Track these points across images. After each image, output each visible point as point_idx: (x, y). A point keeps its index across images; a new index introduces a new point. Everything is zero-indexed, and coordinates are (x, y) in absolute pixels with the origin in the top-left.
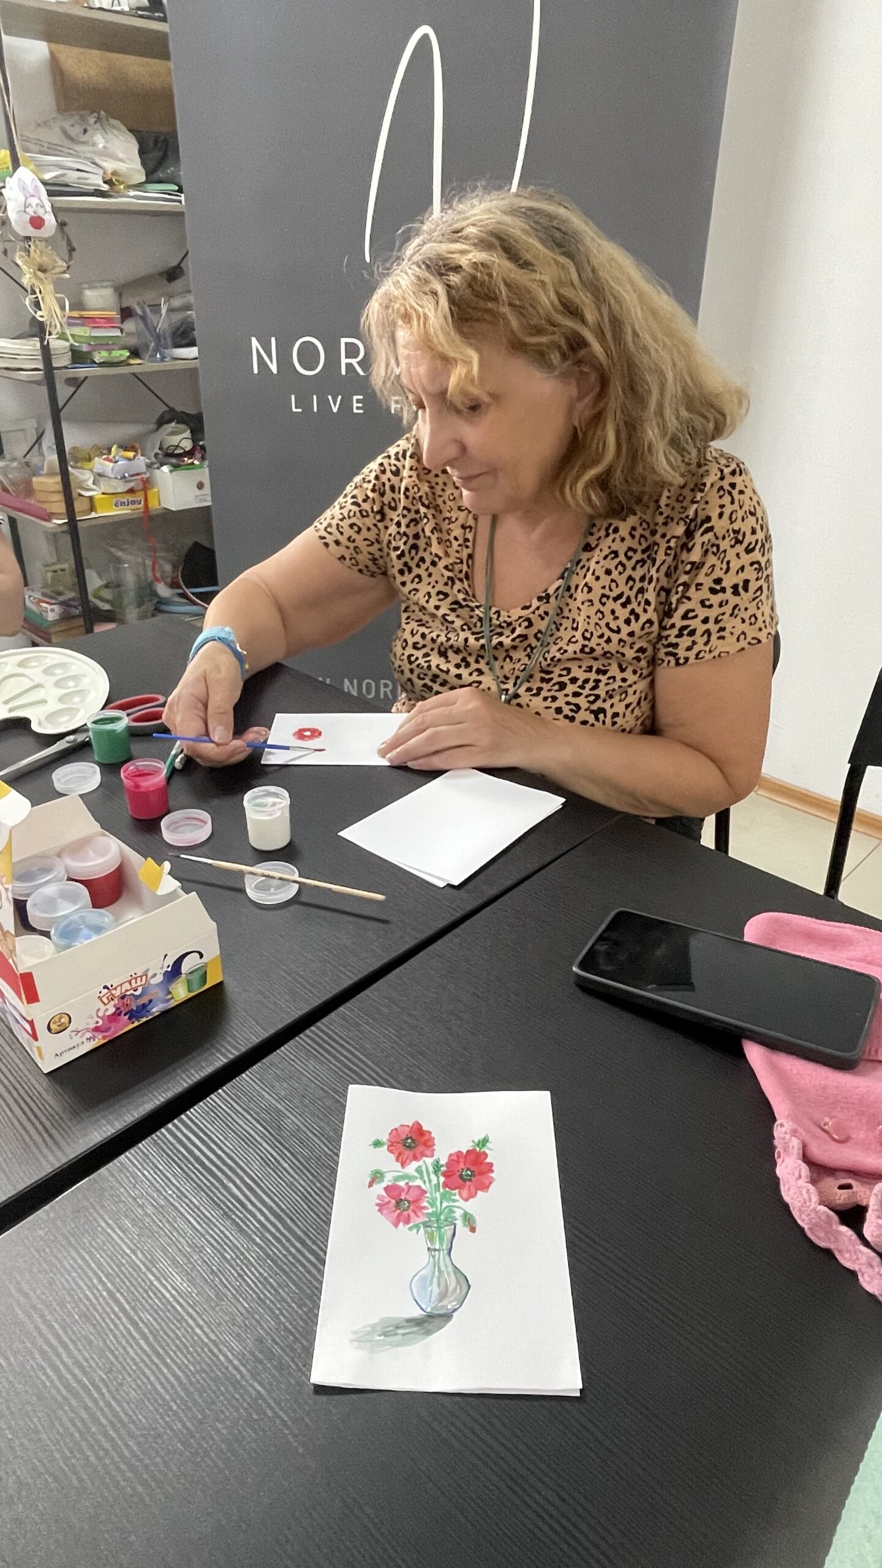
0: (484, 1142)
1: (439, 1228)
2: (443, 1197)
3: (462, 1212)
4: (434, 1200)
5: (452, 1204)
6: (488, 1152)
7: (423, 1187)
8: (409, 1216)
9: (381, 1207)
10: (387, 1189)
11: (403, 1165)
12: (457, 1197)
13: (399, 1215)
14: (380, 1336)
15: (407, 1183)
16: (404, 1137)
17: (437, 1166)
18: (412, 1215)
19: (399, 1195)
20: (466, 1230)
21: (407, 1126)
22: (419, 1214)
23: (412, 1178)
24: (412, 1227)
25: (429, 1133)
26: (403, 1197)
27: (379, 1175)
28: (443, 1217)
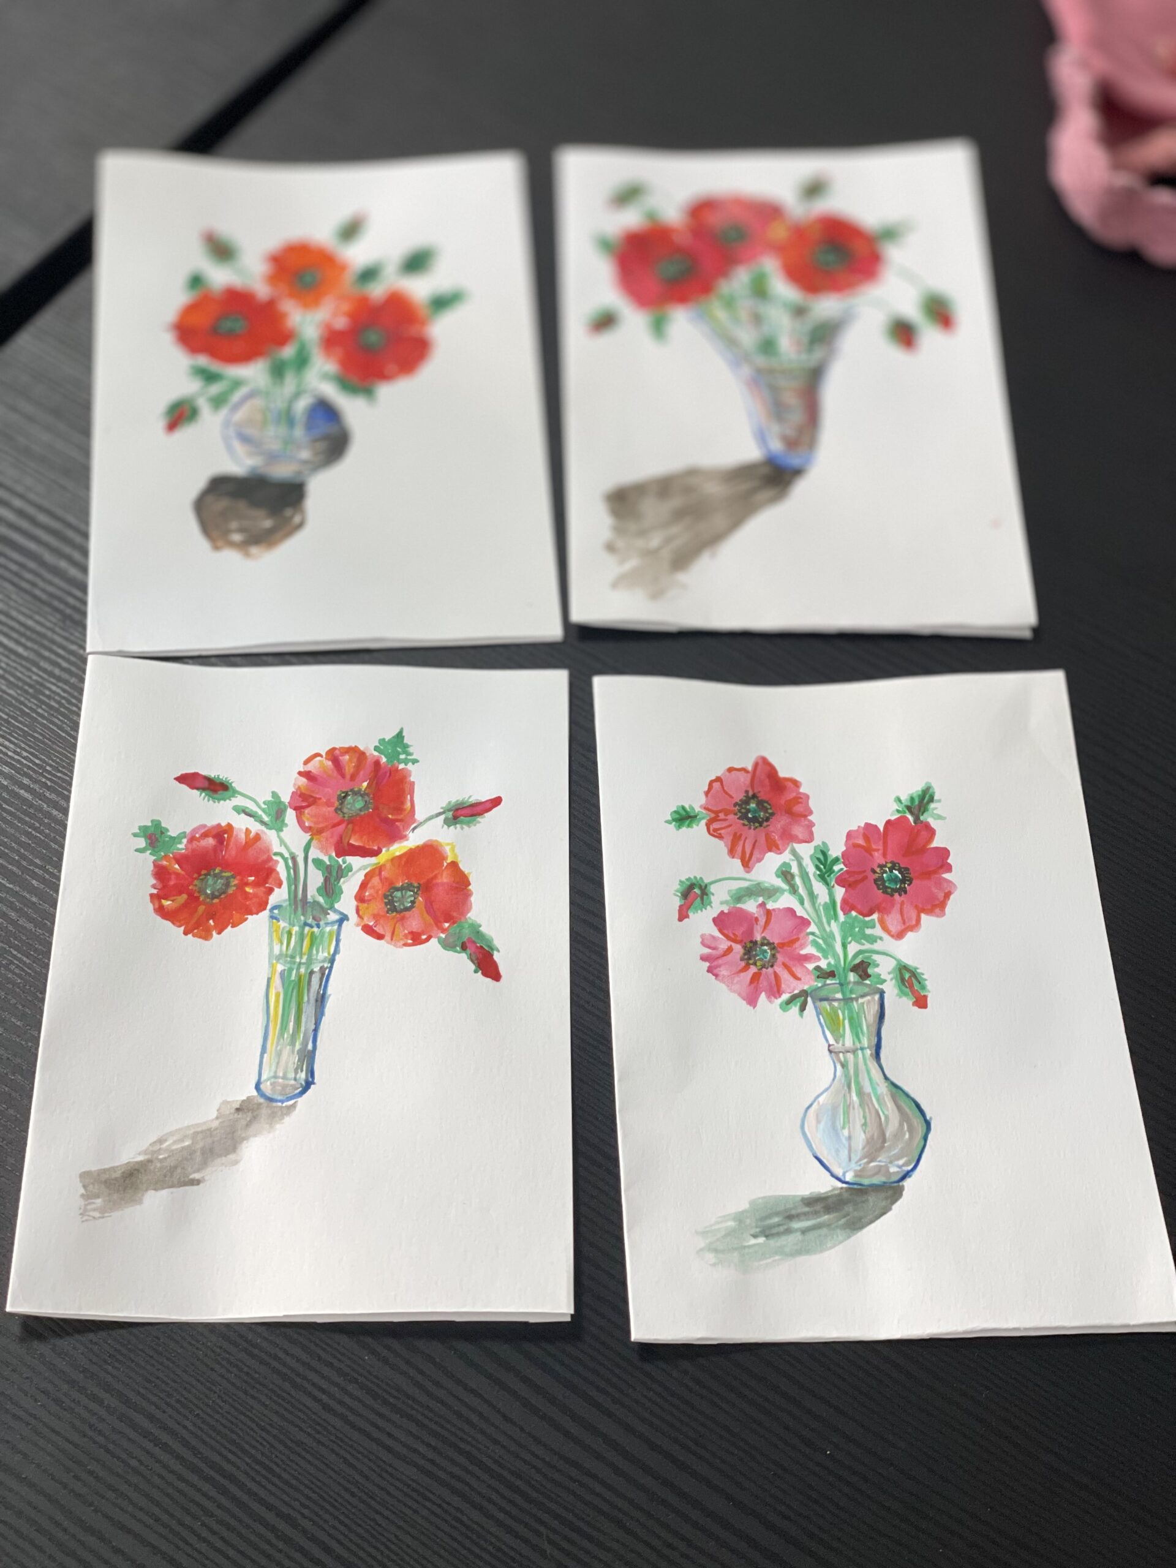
0: (923, 801)
1: (847, 1000)
2: (848, 931)
3: (893, 963)
4: (828, 938)
5: (867, 946)
6: (933, 823)
7: (800, 912)
8: (776, 975)
9: (713, 962)
10: (720, 921)
11: (747, 864)
12: (878, 931)
13: (755, 978)
14: (755, 1236)
15: (762, 906)
16: (739, 796)
17: (823, 861)
18: (784, 975)
19: (750, 932)
20: (908, 1002)
21: (744, 770)
22: (798, 971)
23: (771, 892)
24: (789, 1002)
25: (796, 783)
26: (758, 938)
27: (697, 891)
28: (852, 977)
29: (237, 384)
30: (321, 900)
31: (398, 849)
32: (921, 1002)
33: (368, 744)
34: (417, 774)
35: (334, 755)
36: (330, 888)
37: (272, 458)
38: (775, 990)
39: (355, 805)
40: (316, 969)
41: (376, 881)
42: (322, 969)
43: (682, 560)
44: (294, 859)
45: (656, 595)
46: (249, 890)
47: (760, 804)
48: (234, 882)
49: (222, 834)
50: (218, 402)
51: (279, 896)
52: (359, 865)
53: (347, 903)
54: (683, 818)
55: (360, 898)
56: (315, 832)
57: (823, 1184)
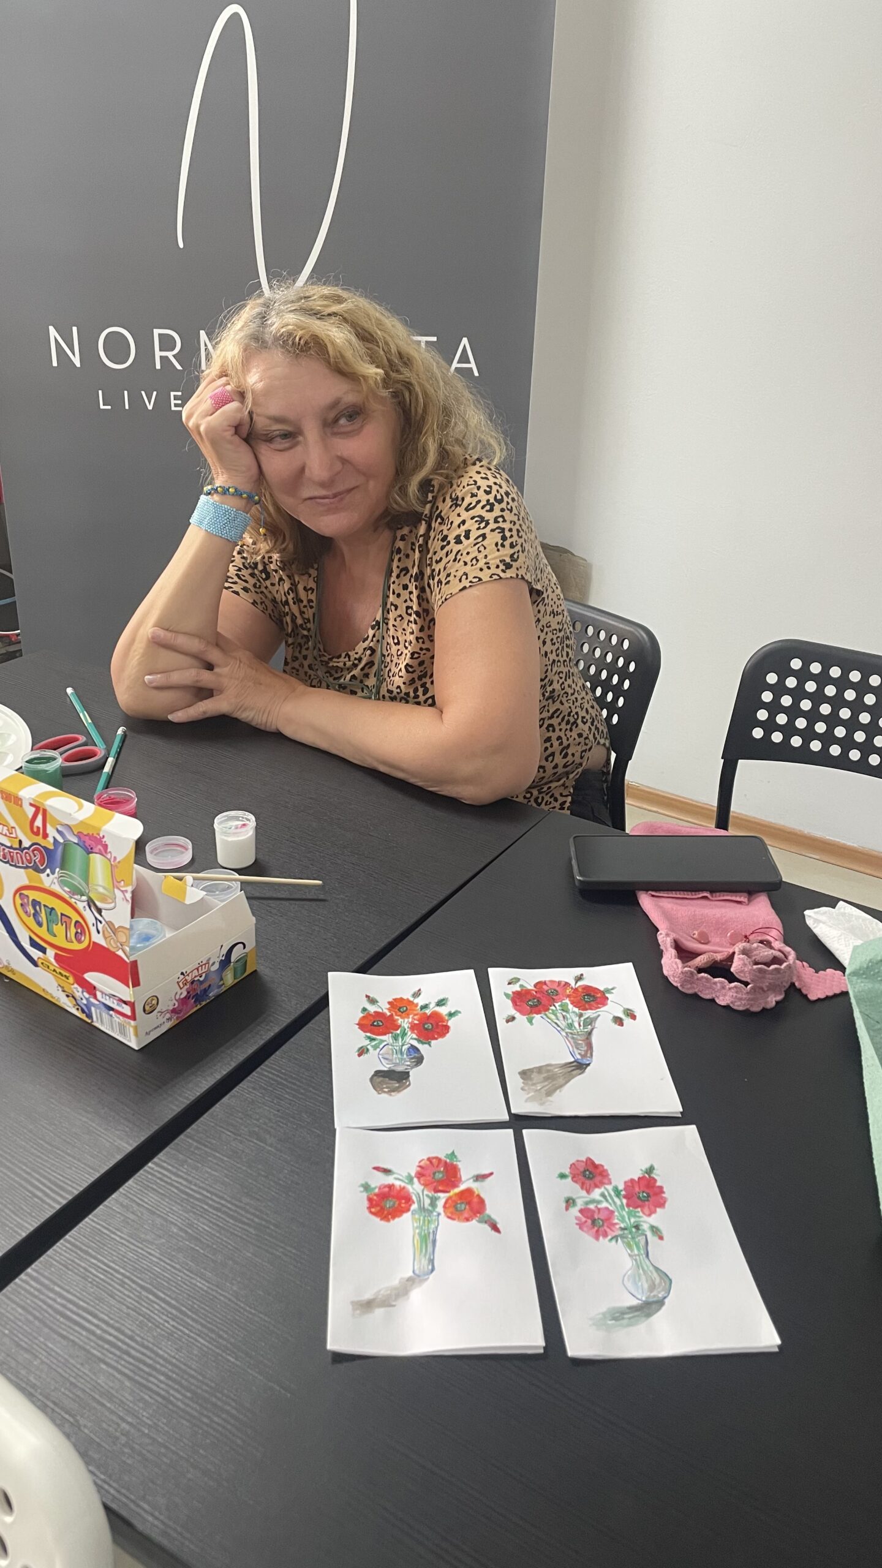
0: (651, 1170)
1: (633, 1238)
2: (630, 1214)
3: (648, 1225)
4: (623, 1217)
5: (637, 1219)
6: (656, 1177)
7: (611, 1208)
8: (605, 1230)
9: (581, 1226)
10: (581, 1211)
11: (588, 1192)
12: (641, 1214)
13: (597, 1231)
14: (611, 1320)
15: (596, 1207)
16: (582, 1169)
17: (616, 1190)
18: (608, 1230)
19: (593, 1216)
20: (656, 1238)
21: (582, 1161)
22: (614, 1229)
23: (599, 1202)
24: (611, 1239)
25: (602, 1166)
26: (596, 1217)
27: (571, 1201)
28: (634, 1230)
29: (383, 1041)
30: (430, 1209)
31: (457, 1190)
32: (661, 1238)
33: (442, 1156)
34: (460, 1165)
35: (429, 1159)
36: (433, 1203)
37: (396, 1064)
38: (605, 1235)
39: (439, 1176)
40: (431, 1231)
41: (450, 1201)
42: (433, 1232)
43: (549, 1093)
44: (418, 1194)
45: (542, 1104)
46: (403, 1205)
47: (590, 1173)
48: (397, 1203)
49: (391, 1187)
50: (375, 1047)
51: (414, 1207)
52: (443, 1197)
53: (440, 1208)
54: (562, 1176)
55: (445, 1207)
56: (426, 1185)
57: (634, 1302)
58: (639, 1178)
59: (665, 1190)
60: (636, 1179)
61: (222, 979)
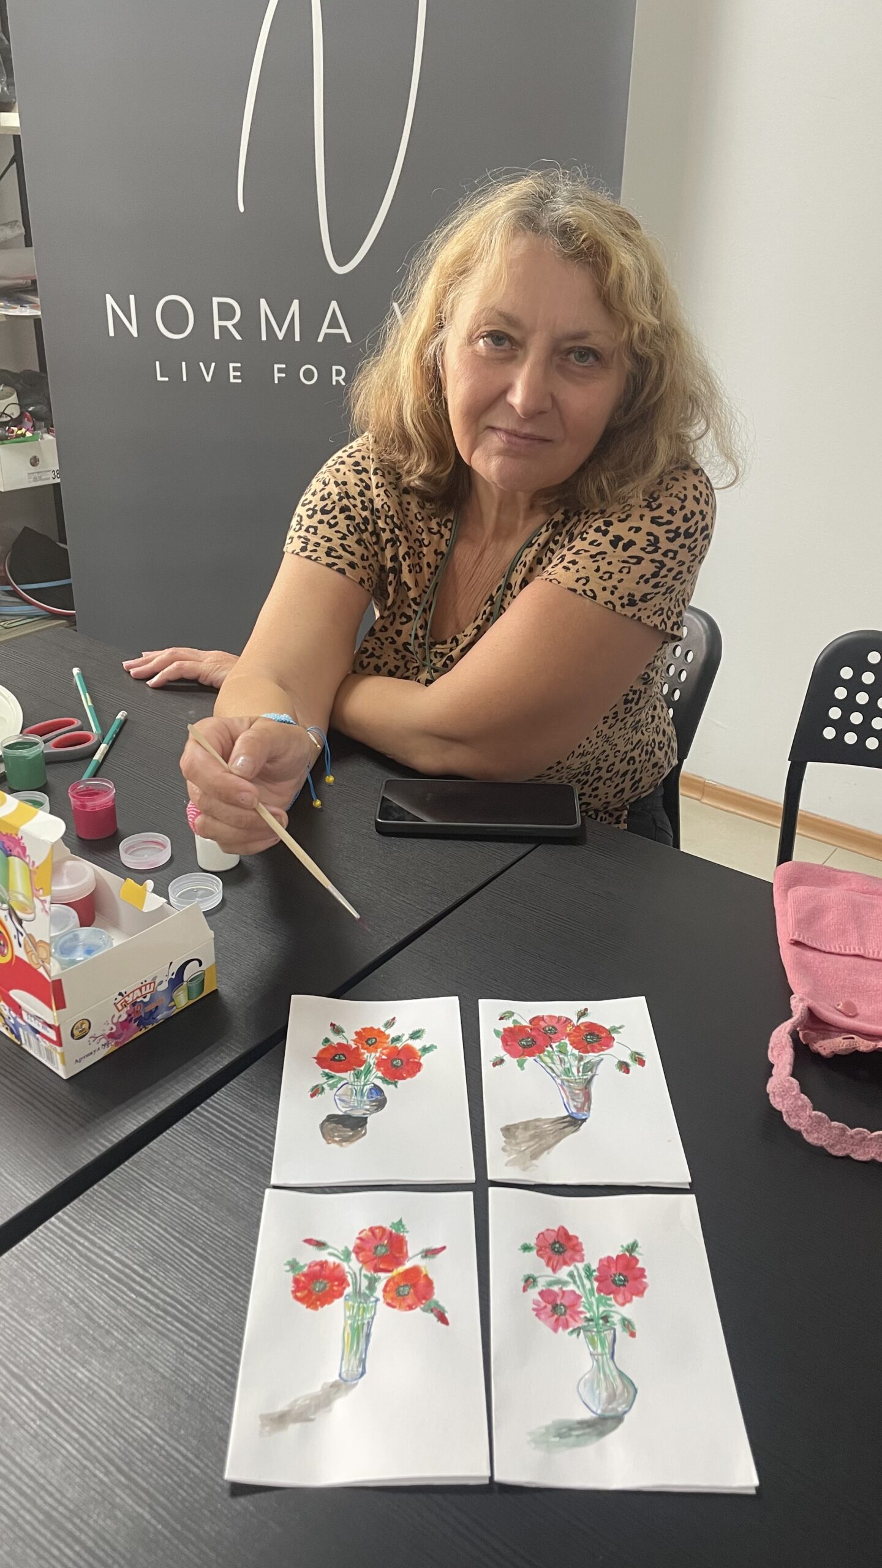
0: (633, 1247)
1: (599, 1332)
2: (599, 1302)
3: (619, 1317)
4: (590, 1304)
5: (608, 1308)
6: (638, 1257)
7: (578, 1292)
8: (567, 1320)
9: (538, 1312)
10: (542, 1294)
11: (554, 1270)
12: (613, 1302)
13: (557, 1320)
14: (554, 1437)
15: (561, 1289)
16: (551, 1241)
17: (588, 1270)
18: (570, 1320)
19: (555, 1300)
20: (626, 1335)
21: (553, 1231)
22: (577, 1318)
23: (565, 1283)
24: (572, 1332)
25: (577, 1238)
26: (559, 1302)
27: (531, 1280)
28: (601, 1322)
29: (342, 1079)
30: (367, 1292)
31: (401, 1269)
32: (633, 1335)
33: (388, 1226)
34: (408, 1237)
35: (372, 1229)
36: (371, 1285)
37: (354, 1108)
38: (566, 1326)
39: (381, 1251)
40: (366, 1322)
41: (391, 1283)
42: (368, 1323)
43: (535, 1156)
44: (355, 1274)
46: (335, 1288)
47: (561, 1245)
48: (329, 1285)
49: (323, 1264)
50: (332, 1087)
51: (349, 1290)
52: (383, 1278)
53: (378, 1291)
54: (527, 1248)
55: (384, 1290)
56: (364, 1262)
57: (587, 1415)
58: (618, 1257)
59: (646, 1273)
60: (615, 1257)
61: (172, 1000)
